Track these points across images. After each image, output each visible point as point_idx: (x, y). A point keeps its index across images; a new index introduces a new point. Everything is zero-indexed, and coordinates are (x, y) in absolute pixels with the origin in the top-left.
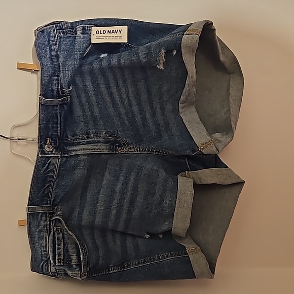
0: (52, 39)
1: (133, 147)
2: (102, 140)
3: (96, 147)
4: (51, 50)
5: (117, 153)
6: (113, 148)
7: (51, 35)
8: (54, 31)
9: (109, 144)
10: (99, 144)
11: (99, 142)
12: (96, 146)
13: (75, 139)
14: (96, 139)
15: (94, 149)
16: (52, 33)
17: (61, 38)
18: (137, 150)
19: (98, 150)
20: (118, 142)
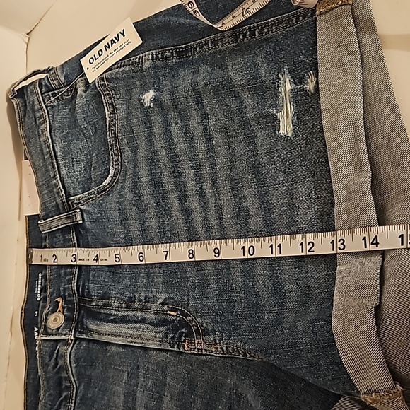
0: (38, 115)
1: (215, 341)
2: (150, 316)
3: (136, 333)
5: (181, 350)
6: (174, 338)
7: (36, 107)
8: (38, 98)
9: (163, 329)
10: (143, 326)
11: (143, 321)
12: (137, 329)
13: (104, 305)
14: (139, 314)
15: (131, 336)
16: (36, 103)
17: (53, 107)
18: (222, 349)
19: (139, 341)
20: (187, 325)
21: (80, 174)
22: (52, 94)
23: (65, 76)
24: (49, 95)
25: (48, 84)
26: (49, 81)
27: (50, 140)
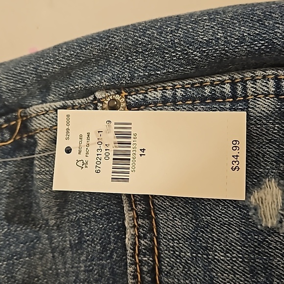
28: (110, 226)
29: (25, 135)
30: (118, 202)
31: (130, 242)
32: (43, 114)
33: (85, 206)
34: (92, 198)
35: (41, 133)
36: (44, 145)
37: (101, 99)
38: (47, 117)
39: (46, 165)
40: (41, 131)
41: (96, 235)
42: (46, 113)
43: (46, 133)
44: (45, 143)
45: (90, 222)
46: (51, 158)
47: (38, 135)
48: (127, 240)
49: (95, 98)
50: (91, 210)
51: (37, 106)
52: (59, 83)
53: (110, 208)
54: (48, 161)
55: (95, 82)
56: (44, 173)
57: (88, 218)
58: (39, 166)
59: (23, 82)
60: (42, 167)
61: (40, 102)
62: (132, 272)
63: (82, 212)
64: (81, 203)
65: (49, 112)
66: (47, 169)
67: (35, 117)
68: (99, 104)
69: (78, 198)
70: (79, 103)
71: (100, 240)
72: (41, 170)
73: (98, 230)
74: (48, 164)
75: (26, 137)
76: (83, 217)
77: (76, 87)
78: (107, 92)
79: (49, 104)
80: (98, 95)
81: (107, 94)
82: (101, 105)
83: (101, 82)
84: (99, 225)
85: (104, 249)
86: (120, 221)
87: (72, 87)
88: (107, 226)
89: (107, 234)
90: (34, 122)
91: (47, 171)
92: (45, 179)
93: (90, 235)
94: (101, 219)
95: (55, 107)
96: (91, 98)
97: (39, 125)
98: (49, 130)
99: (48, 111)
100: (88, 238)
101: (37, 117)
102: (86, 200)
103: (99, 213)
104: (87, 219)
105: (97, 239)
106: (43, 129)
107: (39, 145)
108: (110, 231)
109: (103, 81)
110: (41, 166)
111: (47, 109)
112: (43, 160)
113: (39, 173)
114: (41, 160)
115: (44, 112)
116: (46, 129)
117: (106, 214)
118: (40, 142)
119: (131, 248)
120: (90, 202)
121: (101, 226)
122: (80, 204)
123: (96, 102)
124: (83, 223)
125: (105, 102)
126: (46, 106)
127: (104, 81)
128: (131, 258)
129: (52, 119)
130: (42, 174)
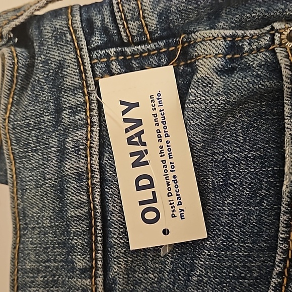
0: (71, 100)
4: (62, 153)
7: (68, 81)
21: (160, 280)
22: (117, 54)
23: (160, 15)
24: (108, 56)
25: (111, 26)
26: (114, 20)
27: (97, 175)
28: (264, 171)
29: (183, 63)
30: (277, 147)
31: (288, 190)
32: (210, 40)
33: (236, 147)
34: (245, 138)
35: (204, 59)
36: (204, 73)
37: (280, 29)
38: (214, 43)
39: (202, 94)
40: (204, 57)
41: (246, 179)
42: (213, 39)
43: (210, 60)
44: (207, 70)
45: (239, 165)
46: (209, 88)
47: (200, 61)
48: (284, 187)
49: (273, 28)
50: (242, 151)
51: (205, 32)
52: (231, 10)
53: (267, 151)
54: (205, 91)
55: (277, 10)
56: (198, 102)
57: (238, 160)
58: (195, 94)
59: (196, 4)
60: (197, 96)
61: (207, 28)
62: (285, 220)
63: (232, 153)
64: (231, 143)
65: (217, 38)
66: (203, 98)
67: (201, 42)
68: (277, 34)
69: (228, 137)
70: (251, 34)
71: (249, 185)
72: (196, 99)
73: (248, 173)
74: (205, 94)
75: (183, 65)
76: (231, 158)
77: (253, 15)
78: (287, 24)
79: (218, 30)
80: (277, 25)
81: (287, 25)
82: (279, 35)
83: (284, 11)
84: (249, 169)
85: (254, 195)
86: (277, 167)
87: (248, 15)
88: (260, 171)
89: (259, 179)
90: (198, 47)
91: (203, 100)
92: (198, 108)
93: (238, 178)
94: (254, 163)
95: (223, 35)
96: (268, 28)
97: (203, 51)
98: (214, 57)
99: (215, 38)
100: (235, 181)
101: (203, 42)
102: (237, 141)
103: (252, 156)
104: (236, 161)
105: (246, 183)
106: (207, 55)
107: (199, 72)
108: (263, 176)
109: (287, 10)
110: (197, 94)
111: (216, 36)
112: (201, 88)
113: (193, 102)
114: (198, 89)
115: (212, 38)
116: (210, 56)
117: (261, 157)
118: (201, 69)
119: (287, 196)
120: (242, 143)
121: (253, 170)
122: (229, 144)
123: (273, 32)
124: (231, 164)
125: (284, 33)
126: (214, 32)
127: (289, 10)
128: (287, 207)
129: (219, 46)
130: (196, 103)
